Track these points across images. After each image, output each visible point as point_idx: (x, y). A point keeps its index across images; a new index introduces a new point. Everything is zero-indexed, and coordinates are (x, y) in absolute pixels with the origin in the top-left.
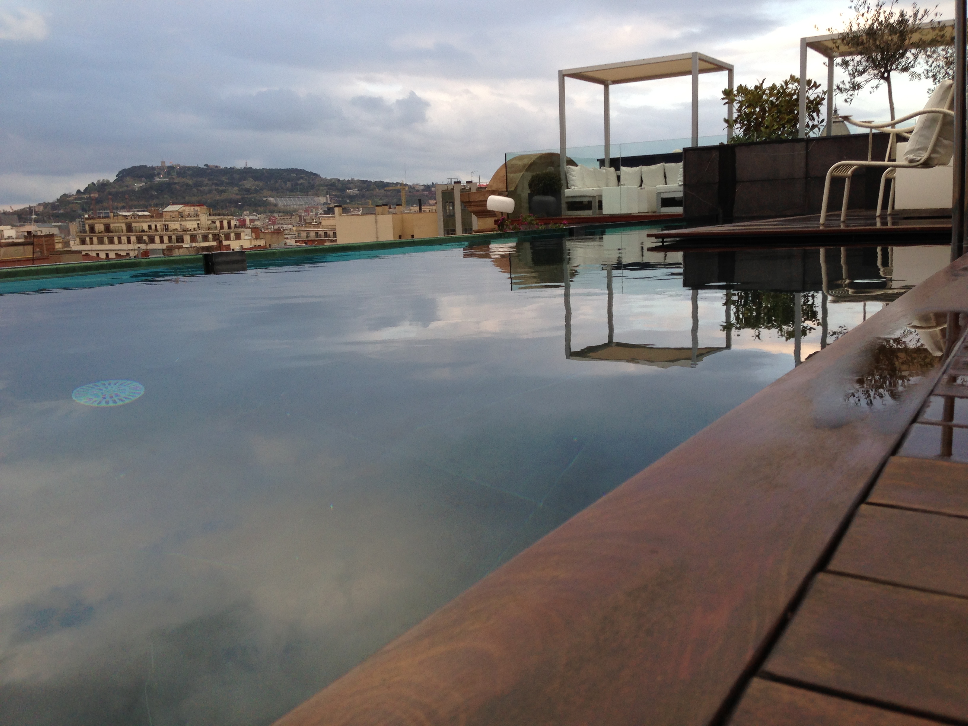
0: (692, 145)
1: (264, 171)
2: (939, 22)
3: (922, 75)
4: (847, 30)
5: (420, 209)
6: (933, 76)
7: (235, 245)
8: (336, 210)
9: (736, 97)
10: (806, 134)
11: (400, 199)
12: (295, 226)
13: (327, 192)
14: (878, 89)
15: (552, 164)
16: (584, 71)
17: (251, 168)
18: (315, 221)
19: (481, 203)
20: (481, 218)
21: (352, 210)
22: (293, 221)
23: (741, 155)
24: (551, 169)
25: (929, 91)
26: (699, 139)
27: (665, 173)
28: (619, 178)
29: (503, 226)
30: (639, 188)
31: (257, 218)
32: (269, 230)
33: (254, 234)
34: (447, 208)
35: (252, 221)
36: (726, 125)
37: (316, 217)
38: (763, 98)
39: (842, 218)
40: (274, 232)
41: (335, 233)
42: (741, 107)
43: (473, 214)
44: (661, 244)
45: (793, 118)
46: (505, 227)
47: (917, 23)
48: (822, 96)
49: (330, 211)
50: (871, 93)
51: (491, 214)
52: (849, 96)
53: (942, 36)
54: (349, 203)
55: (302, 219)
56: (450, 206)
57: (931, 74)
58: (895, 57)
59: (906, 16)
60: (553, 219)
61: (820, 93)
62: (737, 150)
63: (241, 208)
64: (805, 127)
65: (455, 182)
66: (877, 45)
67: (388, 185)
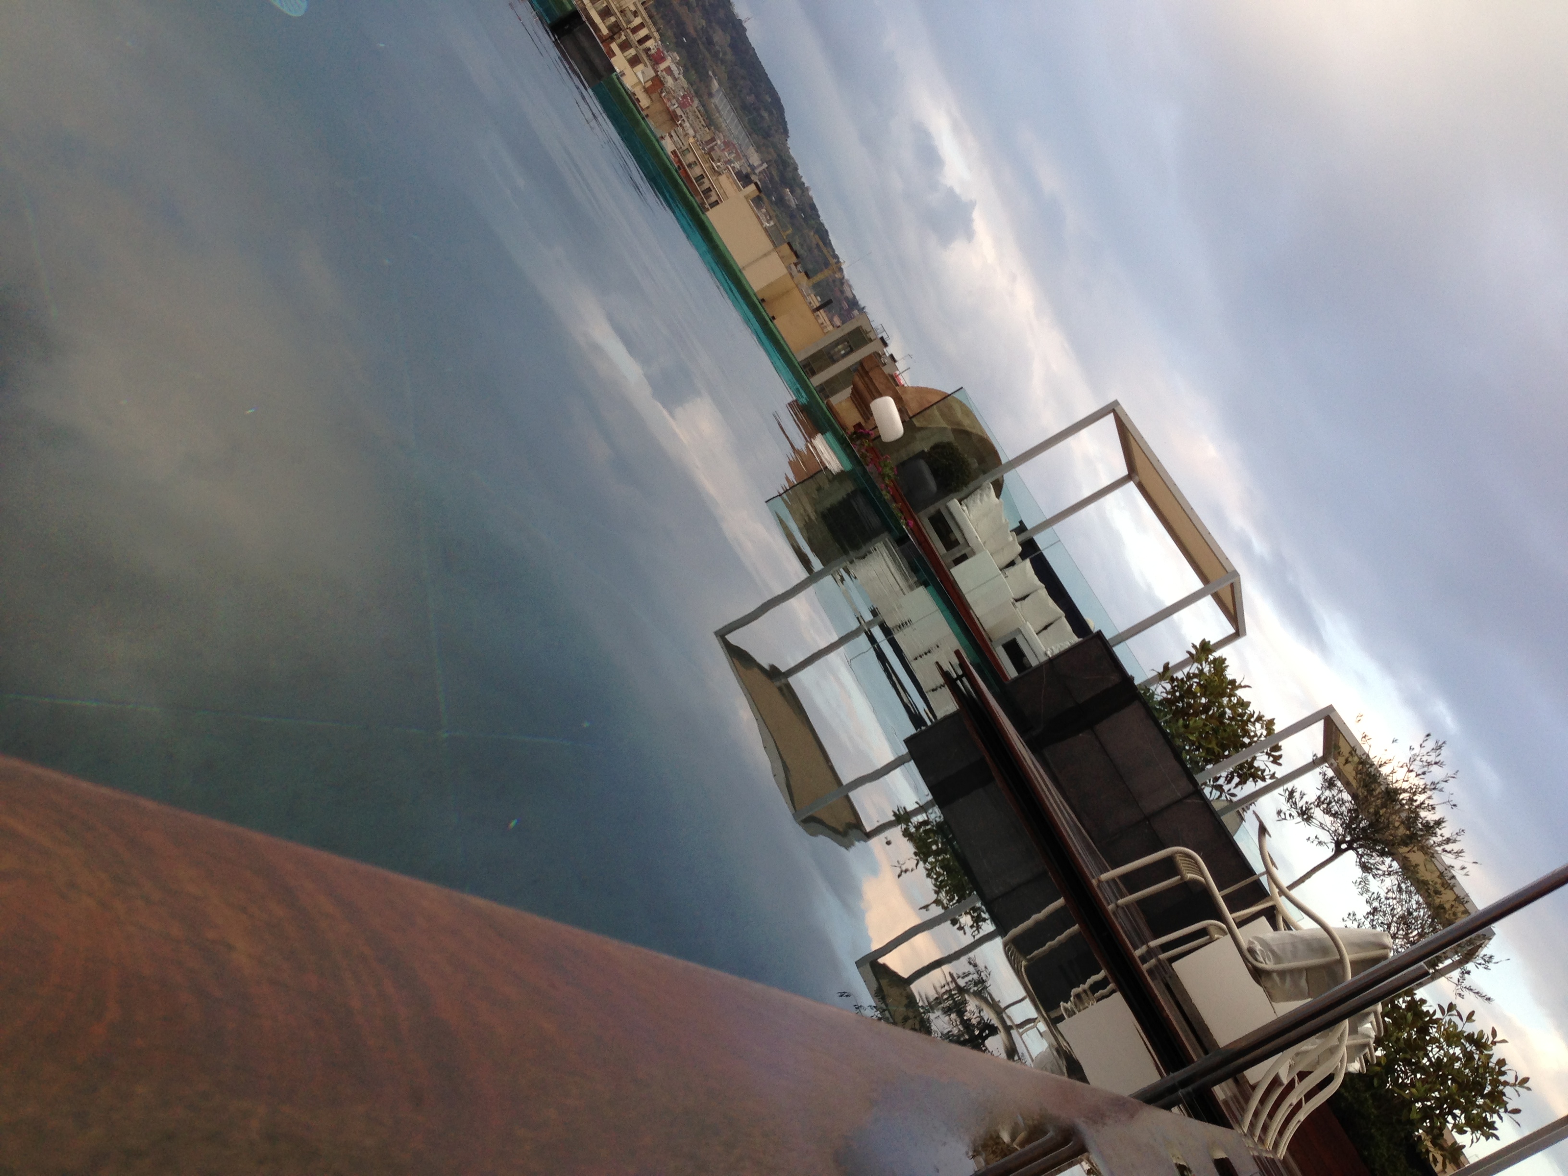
0: (1112, 639)
1: (751, 52)
2: (1453, 877)
3: (1370, 894)
4: (1376, 762)
5: (818, 309)
6: (1375, 909)
7: (619, 62)
8: (752, 188)
9: (1206, 663)
10: (1205, 784)
11: (816, 272)
12: (696, 139)
13: (770, 161)
14: (1319, 846)
15: (982, 460)
16: (1132, 433)
17: (745, 30)
18: (719, 164)
19: (873, 390)
20: (853, 401)
21: (764, 210)
22: (701, 133)
23: (1131, 715)
24: (974, 464)
25: (1352, 915)
26: (1123, 644)
27: (1050, 624)
28: (1012, 564)
29: (858, 438)
30: (1012, 600)
31: (677, 76)
32: (668, 104)
33: (650, 83)
34: (840, 347)
35: (668, 70)
36: (1161, 670)
37: (726, 163)
38: (1223, 699)
39: (1121, 902)
40: (669, 112)
41: (716, 203)
42: (1195, 676)
43: (852, 386)
44: (955, 676)
45: (1217, 753)
46: (858, 442)
47: (1437, 848)
48: (1267, 775)
49: (745, 179)
50: (1309, 839)
51: (866, 412)
52: (1289, 812)
53: (1437, 892)
54: (771, 201)
55: (711, 145)
56: (843, 349)
57: (1376, 904)
58: (1375, 845)
59: (1440, 829)
60: (905, 504)
61: (1270, 771)
62: (1136, 704)
63: (679, 46)
64: (1214, 776)
65: (882, 339)
66: (1379, 812)
67: (827, 243)
